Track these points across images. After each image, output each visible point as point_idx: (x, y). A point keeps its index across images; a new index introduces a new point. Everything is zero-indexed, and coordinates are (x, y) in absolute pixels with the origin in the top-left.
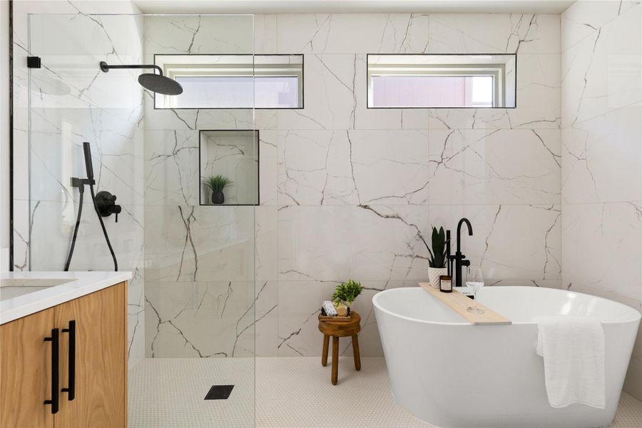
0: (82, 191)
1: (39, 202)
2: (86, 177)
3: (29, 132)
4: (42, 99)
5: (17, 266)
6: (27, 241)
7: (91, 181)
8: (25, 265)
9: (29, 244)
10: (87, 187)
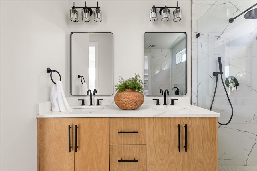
0: (217, 77)
1: (200, 82)
2: (219, 71)
3: (197, 59)
4: (202, 46)
5: (193, 103)
6: (196, 95)
7: (221, 73)
8: (196, 103)
9: (197, 96)
10: (219, 75)
